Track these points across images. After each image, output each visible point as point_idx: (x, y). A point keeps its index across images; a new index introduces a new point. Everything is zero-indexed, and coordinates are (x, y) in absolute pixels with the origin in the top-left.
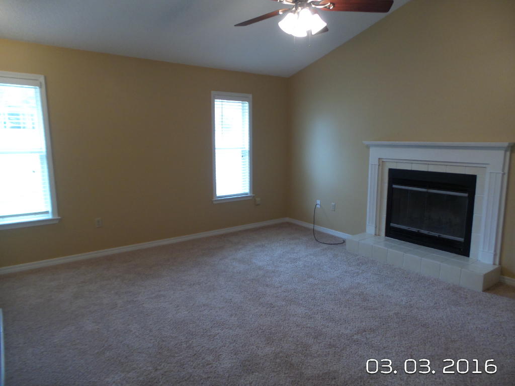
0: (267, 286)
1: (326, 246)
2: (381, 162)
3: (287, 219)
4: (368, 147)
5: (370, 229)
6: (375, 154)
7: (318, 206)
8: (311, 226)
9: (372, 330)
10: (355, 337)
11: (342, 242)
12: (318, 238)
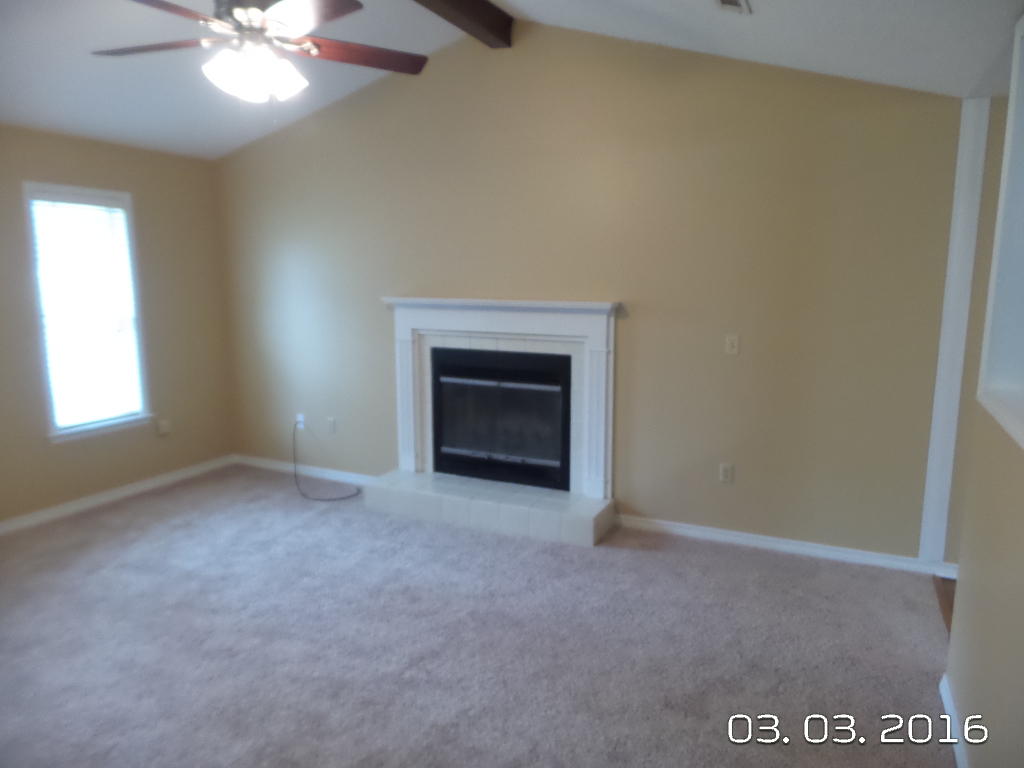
0: (214, 611)
1: (323, 506)
2: (418, 337)
3: (235, 459)
4: (391, 308)
5: (407, 461)
6: (406, 322)
7: (301, 426)
8: (288, 467)
9: (435, 654)
10: (407, 675)
11: (355, 491)
12: (306, 491)
